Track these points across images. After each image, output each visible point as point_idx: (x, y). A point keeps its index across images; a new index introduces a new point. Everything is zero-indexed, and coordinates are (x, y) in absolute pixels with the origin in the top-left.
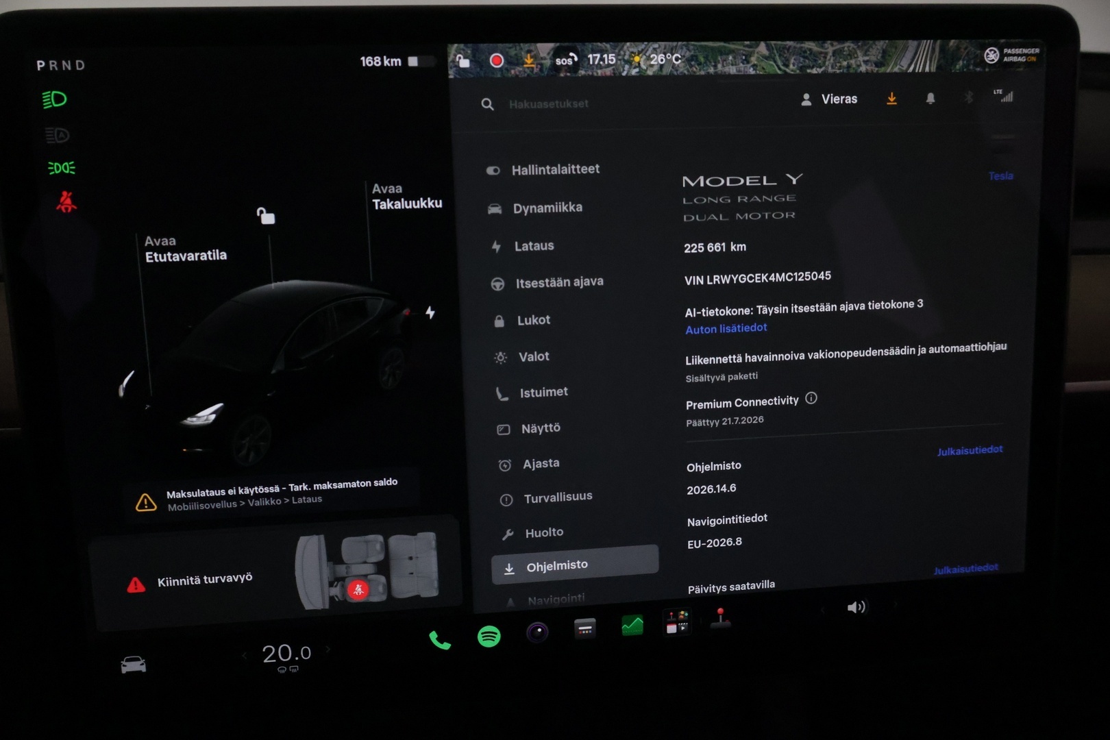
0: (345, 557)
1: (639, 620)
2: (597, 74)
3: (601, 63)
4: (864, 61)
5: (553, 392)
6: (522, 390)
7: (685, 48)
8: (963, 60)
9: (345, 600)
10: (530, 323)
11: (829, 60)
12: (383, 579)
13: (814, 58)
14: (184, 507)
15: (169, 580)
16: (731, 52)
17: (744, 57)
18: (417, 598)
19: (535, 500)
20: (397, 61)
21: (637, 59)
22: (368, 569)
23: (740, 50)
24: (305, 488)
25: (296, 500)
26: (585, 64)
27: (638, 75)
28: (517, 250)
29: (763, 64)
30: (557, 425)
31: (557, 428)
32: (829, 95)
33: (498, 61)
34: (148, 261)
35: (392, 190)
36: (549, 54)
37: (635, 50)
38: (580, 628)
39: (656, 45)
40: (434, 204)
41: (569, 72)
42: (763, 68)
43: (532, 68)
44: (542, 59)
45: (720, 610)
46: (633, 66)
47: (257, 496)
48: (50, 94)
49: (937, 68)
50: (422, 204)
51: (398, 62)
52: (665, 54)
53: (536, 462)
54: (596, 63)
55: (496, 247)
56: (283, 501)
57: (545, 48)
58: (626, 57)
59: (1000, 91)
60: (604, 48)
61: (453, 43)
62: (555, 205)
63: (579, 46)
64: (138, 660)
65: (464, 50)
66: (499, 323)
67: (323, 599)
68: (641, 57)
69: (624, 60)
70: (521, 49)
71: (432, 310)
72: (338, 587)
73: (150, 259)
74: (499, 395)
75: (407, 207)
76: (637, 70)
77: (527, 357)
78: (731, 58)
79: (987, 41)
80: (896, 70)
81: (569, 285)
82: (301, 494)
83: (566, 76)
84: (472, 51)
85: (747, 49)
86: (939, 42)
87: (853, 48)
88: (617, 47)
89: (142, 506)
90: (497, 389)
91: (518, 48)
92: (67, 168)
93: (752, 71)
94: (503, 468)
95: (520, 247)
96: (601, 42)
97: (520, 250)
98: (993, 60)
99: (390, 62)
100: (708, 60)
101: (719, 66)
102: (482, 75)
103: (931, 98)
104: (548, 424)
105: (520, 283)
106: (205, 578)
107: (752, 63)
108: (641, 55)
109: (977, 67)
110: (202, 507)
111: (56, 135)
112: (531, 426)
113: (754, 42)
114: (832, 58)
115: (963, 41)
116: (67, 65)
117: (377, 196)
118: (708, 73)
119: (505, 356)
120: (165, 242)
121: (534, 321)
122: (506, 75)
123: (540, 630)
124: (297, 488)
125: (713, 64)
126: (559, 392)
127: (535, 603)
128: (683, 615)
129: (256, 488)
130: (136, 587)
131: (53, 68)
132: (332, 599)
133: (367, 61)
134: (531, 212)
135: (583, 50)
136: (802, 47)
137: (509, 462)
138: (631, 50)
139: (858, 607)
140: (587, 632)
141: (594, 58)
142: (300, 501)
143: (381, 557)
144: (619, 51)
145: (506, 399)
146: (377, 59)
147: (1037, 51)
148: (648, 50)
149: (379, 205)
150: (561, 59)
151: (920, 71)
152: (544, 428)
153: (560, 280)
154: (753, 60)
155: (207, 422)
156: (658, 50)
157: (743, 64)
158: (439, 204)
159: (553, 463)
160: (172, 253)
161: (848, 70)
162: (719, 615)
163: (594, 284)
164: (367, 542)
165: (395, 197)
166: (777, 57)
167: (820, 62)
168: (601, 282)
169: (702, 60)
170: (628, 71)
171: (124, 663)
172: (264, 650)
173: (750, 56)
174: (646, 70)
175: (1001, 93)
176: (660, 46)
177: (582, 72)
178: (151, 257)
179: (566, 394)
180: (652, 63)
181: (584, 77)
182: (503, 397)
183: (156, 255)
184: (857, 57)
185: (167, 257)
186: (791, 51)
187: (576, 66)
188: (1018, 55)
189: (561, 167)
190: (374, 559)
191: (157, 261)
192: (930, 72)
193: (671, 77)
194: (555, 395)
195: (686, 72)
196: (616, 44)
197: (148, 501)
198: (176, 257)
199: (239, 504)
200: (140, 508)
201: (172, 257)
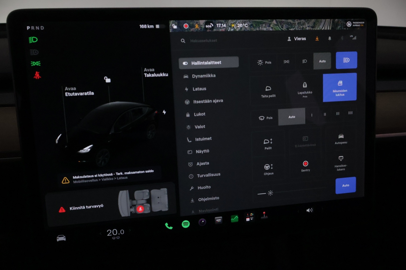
0: (136, 197)
1: (237, 217)
2: (220, 30)
3: (221, 27)
4: (308, 26)
5: (207, 139)
6: (196, 138)
7: (249, 22)
8: (340, 26)
9: (136, 213)
10: (198, 115)
11: (297, 26)
12: (149, 205)
13: (291, 25)
14: (79, 182)
15: (74, 207)
16: (264, 23)
17: (268, 25)
18: (161, 211)
19: (201, 176)
21: (233, 25)
22: (144, 202)
23: (267, 22)
24: (121, 174)
25: (118, 178)
26: (216, 28)
27: (233, 31)
28: (194, 90)
29: (275, 27)
30: (208, 150)
31: (208, 151)
32: (296, 37)
33: (186, 26)
34: (66, 96)
35: (151, 70)
36: (203, 24)
37: (232, 23)
38: (217, 220)
39: (239, 21)
40: (165, 75)
41: (210, 30)
42: (275, 29)
43: (198, 29)
44: (201, 25)
45: (264, 213)
46: (232, 28)
47: (105, 177)
48: (32, 38)
49: (331, 29)
50: (161, 75)
51: (152, 27)
52: (242, 24)
53: (201, 163)
54: (219, 27)
55: (187, 89)
56: (114, 179)
57: (202, 22)
58: (229, 25)
59: (352, 36)
60: (222, 22)
61: (171, 20)
62: (206, 75)
63: (214, 21)
64: (63, 236)
65: (175, 22)
66: (188, 115)
67: (128, 213)
68: (234, 25)
69: (229, 26)
70: (194, 22)
71: (165, 111)
72: (133, 208)
73: (67, 95)
74: (188, 140)
75: (156, 76)
76: (233, 29)
77: (198, 127)
78: (264, 25)
79: (347, 20)
80: (318, 29)
81: (211, 102)
82: (120, 176)
83: (209, 31)
84: (178, 23)
85: (269, 22)
86: (332, 20)
87: (304, 22)
88: (226, 21)
89: (64, 182)
90: (188, 138)
91: (193, 22)
92: (37, 63)
93: (271, 30)
94: (190, 165)
95: (195, 89)
96: (221, 20)
97: (195, 90)
98: (350, 26)
99: (150, 27)
100: (256, 26)
101: (260, 28)
102: (181, 31)
103: (330, 38)
104: (205, 150)
105: (195, 102)
106: (87, 206)
107: (271, 27)
108: (234, 24)
109: (344, 28)
110: (86, 181)
111: (34, 52)
112: (199, 151)
113: (271, 20)
114: (297, 25)
115: (340, 19)
116: (37, 28)
117: (146, 72)
118: (257, 30)
119: (190, 127)
120: (72, 89)
121: (200, 114)
122: (189, 31)
123: (203, 221)
124: (119, 174)
125: (258, 27)
126: (209, 139)
127: (201, 212)
128: (252, 215)
129: (104, 174)
130: (62, 210)
131: (33, 29)
132: (131, 213)
133: (142, 26)
134: (198, 77)
135: (215, 23)
136: (287, 22)
137: (192, 163)
138: (231, 22)
139: (310, 210)
140: (219, 221)
141: (219, 25)
142: (120, 178)
143: (148, 197)
144: (227, 23)
145: (191, 141)
146: (145, 26)
147: (364, 23)
148: (236, 23)
149: (146, 75)
150: (208, 25)
151: (326, 29)
152: (204, 151)
153: (208, 100)
154: (272, 26)
155: (87, 152)
156: (240, 23)
157: (268, 27)
158: (167, 75)
159: (207, 163)
161: (303, 29)
163: (220, 102)
164: (143, 192)
165: (152, 73)
166: (279, 25)
167: (293, 26)
168: (222, 101)
169: (255, 26)
170: (230, 30)
171: (58, 237)
172: (107, 231)
173: (270, 25)
174: (236, 29)
175: (352, 37)
176: (240, 21)
177: (215, 30)
178: (67, 94)
179: (211, 139)
180: (238, 27)
181: (215, 32)
182: (190, 141)
183: (69, 93)
184: (306, 25)
185: (73, 94)
186: (284, 23)
187: (213, 28)
188: (357, 24)
189: (208, 62)
190: (146, 198)
191: (69, 95)
192: (329, 30)
193: (244, 31)
194: (207, 140)
195: (249, 30)
196: (226, 20)
197: (66, 180)
198: (76, 94)
199: (98, 180)
200: (63, 182)
201: (74, 94)
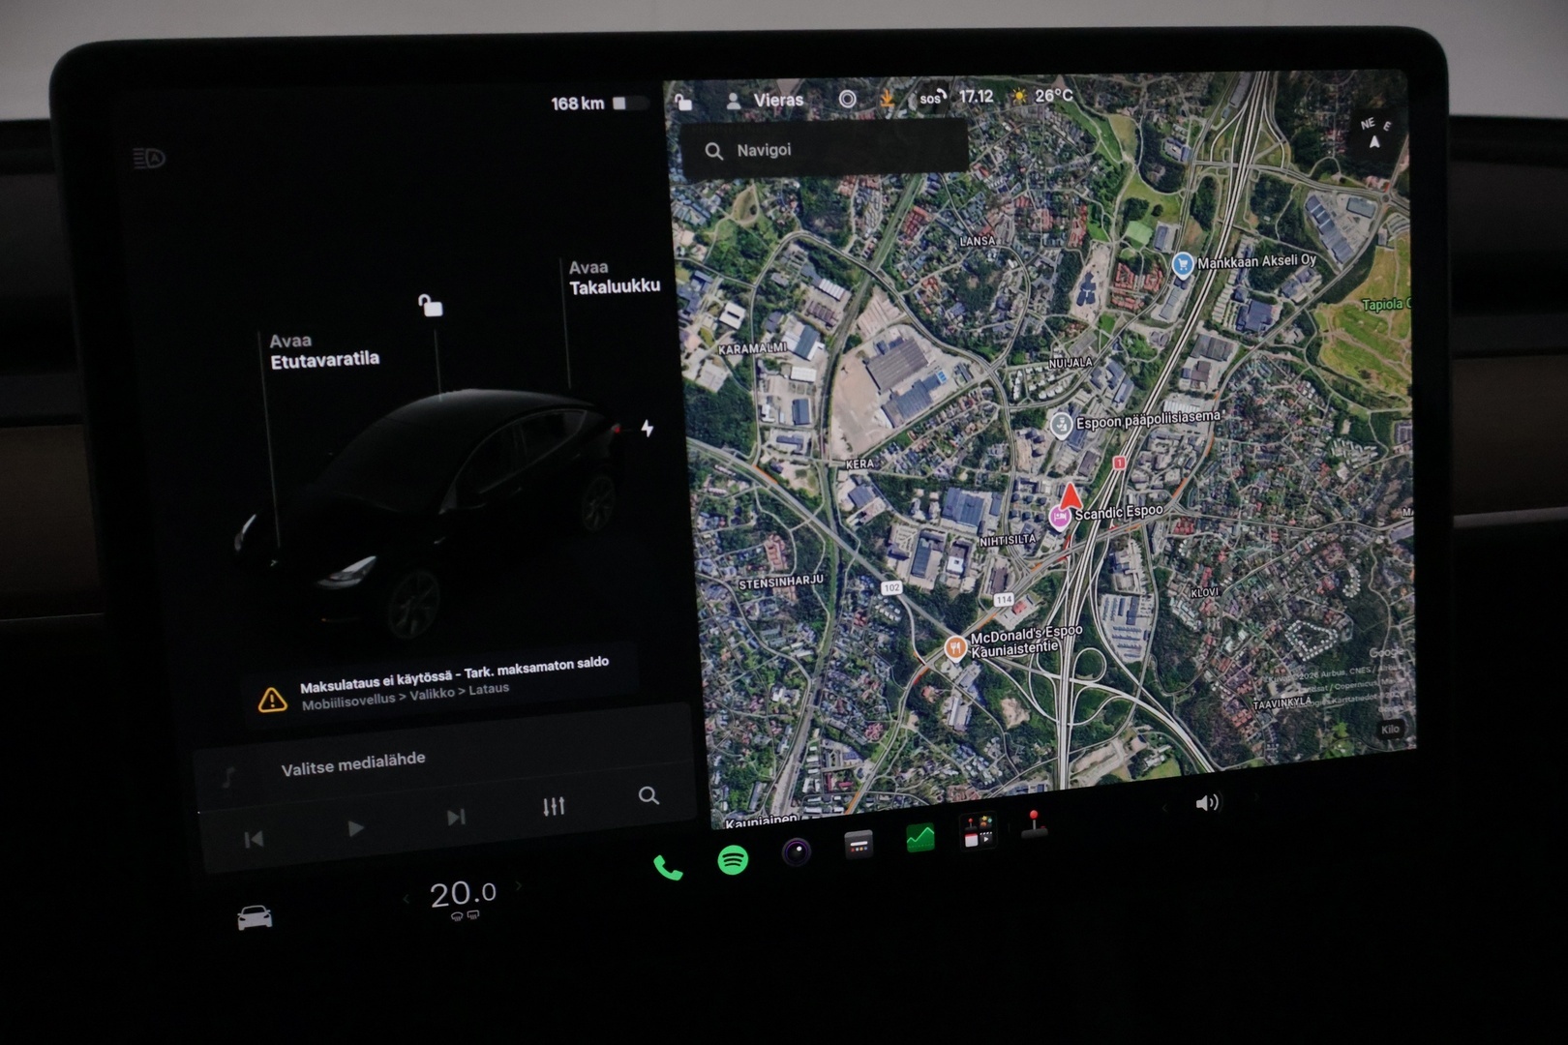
2: (855, 116)
4: (1187, 99)
7: (963, 84)
8: (1308, 96)
11: (1144, 96)
13: (1124, 94)
14: (324, 705)
20: (599, 104)
23: (1033, 85)
24: (486, 672)
25: (475, 690)
27: (906, 118)
29: (1061, 102)
34: (274, 367)
35: (595, 269)
36: (793, 92)
37: (901, 87)
38: (853, 844)
39: (928, 80)
40: (650, 286)
42: (1063, 108)
45: (1033, 813)
46: (899, 107)
47: (422, 687)
49: (1275, 107)
50: (633, 287)
56: (457, 692)
57: (786, 85)
58: (890, 96)
60: (861, 84)
61: (670, 79)
63: (830, 83)
64: (261, 910)
65: (684, 88)
68: (909, 96)
69: (888, 99)
70: (757, 86)
71: (650, 425)
73: (277, 365)
75: (615, 291)
76: (905, 111)
78: (1020, 95)
80: (1226, 108)
82: (481, 681)
83: (815, 120)
84: (696, 89)
85: (1040, 84)
86: (1277, 73)
87: (1172, 82)
88: (878, 82)
89: (267, 705)
91: (753, 85)
93: (1047, 112)
96: (858, 76)
99: (589, 104)
101: (1008, 106)
102: (709, 120)
107: (1048, 103)
108: (908, 93)
109: (1325, 104)
110: (349, 703)
113: (1048, 76)
114: (1147, 95)
115: (1306, 72)
117: (575, 277)
118: (994, 114)
120: (297, 342)
122: (738, 120)
123: (799, 849)
124: (476, 674)
125: (999, 103)
128: (986, 821)
129: (421, 676)
133: (560, 104)
135: (835, 88)
136: (1109, 82)
138: (897, 86)
139: (1209, 803)
140: (861, 849)
142: (480, 691)
144: (882, 88)
146: (574, 101)
148: (917, 87)
149: (579, 289)
155: (354, 582)
158: (656, 286)
160: (307, 356)
161: (1167, 110)
162: (1031, 820)
165: (599, 279)
166: (1079, 94)
167: (1132, 99)
170: (893, 114)
171: (241, 915)
172: (432, 890)
173: (1046, 93)
174: (916, 113)
176: (932, 82)
177: (835, 115)
178: (278, 362)
180: (924, 102)
181: (837, 121)
183: (285, 359)
184: (1178, 93)
185: (300, 362)
186: (1095, 86)
191: (286, 367)
195: (966, 114)
196: (877, 78)
197: (275, 696)
198: (312, 362)
199: (398, 697)
200: (264, 707)
201: (306, 362)
